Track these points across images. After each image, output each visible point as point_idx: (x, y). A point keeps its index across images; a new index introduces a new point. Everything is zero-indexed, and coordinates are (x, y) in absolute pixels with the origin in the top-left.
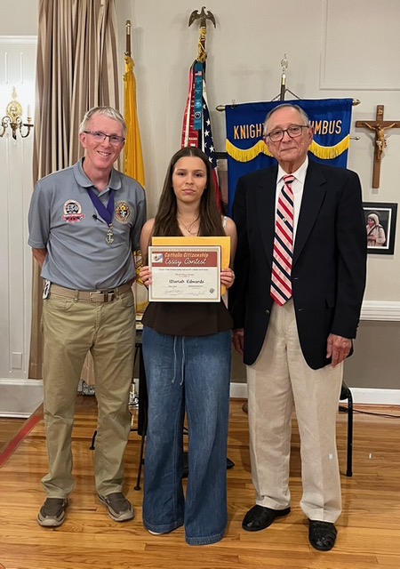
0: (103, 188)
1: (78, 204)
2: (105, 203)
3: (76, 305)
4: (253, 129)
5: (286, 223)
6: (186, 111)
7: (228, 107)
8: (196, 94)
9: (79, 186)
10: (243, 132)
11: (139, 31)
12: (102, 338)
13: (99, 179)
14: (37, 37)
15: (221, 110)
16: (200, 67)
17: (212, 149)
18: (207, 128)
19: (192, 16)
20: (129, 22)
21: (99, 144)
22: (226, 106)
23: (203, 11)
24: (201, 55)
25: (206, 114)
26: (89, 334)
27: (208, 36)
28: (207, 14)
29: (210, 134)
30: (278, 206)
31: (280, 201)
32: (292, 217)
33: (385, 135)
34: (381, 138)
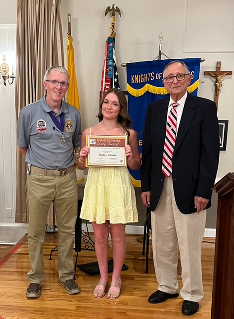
1: (44, 121)
3: (45, 177)
4: (142, 77)
5: (172, 130)
6: (104, 67)
7: (128, 65)
8: (109, 57)
9: (44, 111)
10: (137, 79)
11: (76, 20)
12: (60, 195)
13: (55, 107)
14: (16, 25)
15: (124, 66)
16: (111, 41)
18: (116, 77)
19: (107, 10)
20: (69, 15)
21: (55, 88)
23: (113, 7)
24: (112, 33)
25: (115, 68)
26: (52, 193)
27: (116, 22)
28: (116, 8)
29: (118, 80)
30: (168, 120)
31: (169, 117)
32: (176, 126)
33: (221, 80)
34: (219, 82)
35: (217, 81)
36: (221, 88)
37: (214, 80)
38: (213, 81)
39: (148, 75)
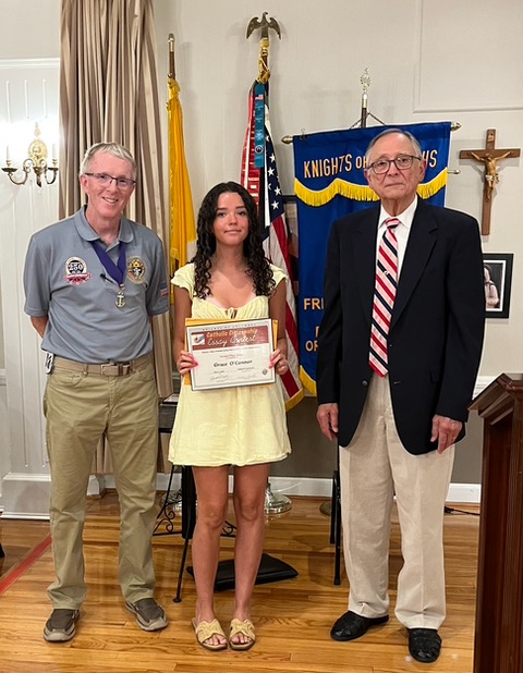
0: (111, 241)
1: (82, 261)
2: (115, 260)
3: (85, 379)
4: (327, 164)
5: (389, 276)
6: (246, 145)
7: (296, 139)
8: (257, 124)
9: (82, 240)
10: (315, 168)
11: (187, 47)
12: (118, 418)
13: (105, 231)
14: (59, 59)
15: (287, 142)
16: (261, 89)
17: (277, 191)
18: (272, 165)
19: (250, 26)
20: (171, 36)
21: (104, 189)
22: (294, 137)
23: (264, 17)
24: (263, 73)
25: (270, 147)
26: (102, 414)
27: (271, 49)
28: (269, 21)
29: (275, 172)
30: (379, 256)
31: (381, 250)
32: (395, 268)
33: (497, 168)
34: (492, 172)
35: (487, 171)
36: (496, 186)
37: (482, 168)
38: (480, 171)
39: (339, 160)
